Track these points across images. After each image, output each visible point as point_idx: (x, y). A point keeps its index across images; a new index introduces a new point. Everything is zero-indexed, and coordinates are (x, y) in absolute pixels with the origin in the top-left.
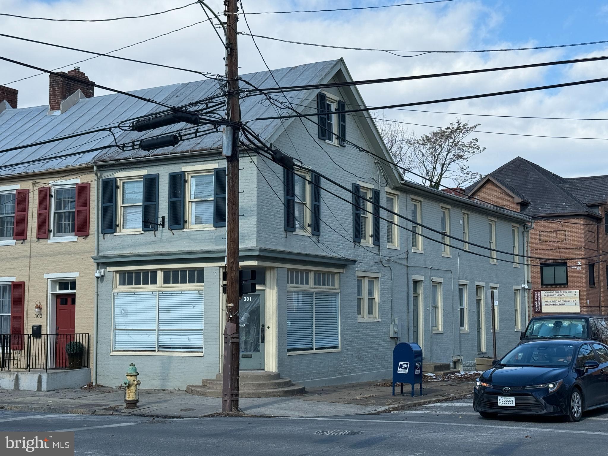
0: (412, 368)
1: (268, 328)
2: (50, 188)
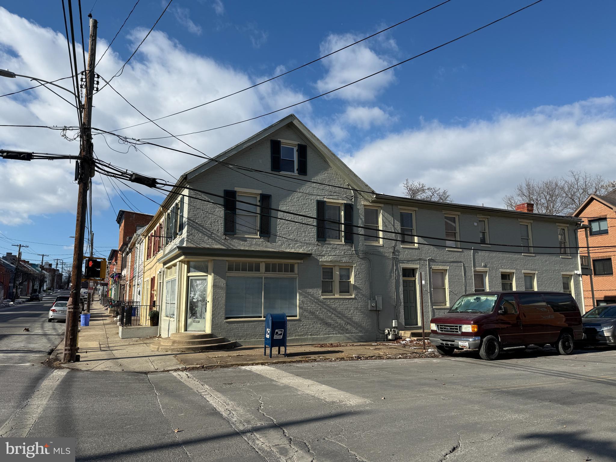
1: (208, 302)
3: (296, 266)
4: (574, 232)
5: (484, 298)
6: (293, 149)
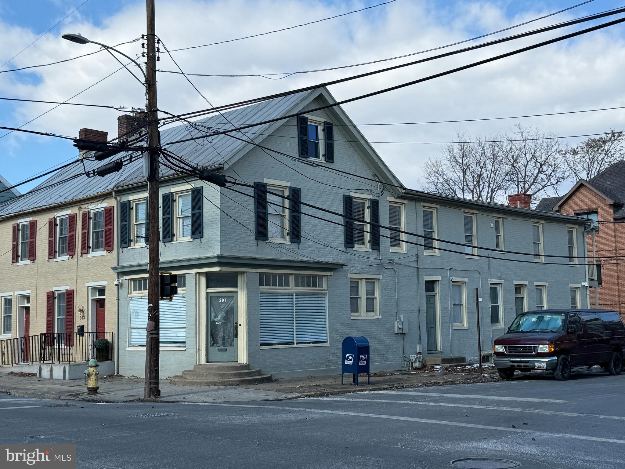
0: (357, 360)
1: (240, 325)
2: (89, 212)
3: (325, 279)
4: (582, 234)
5: (548, 316)
6: (317, 127)
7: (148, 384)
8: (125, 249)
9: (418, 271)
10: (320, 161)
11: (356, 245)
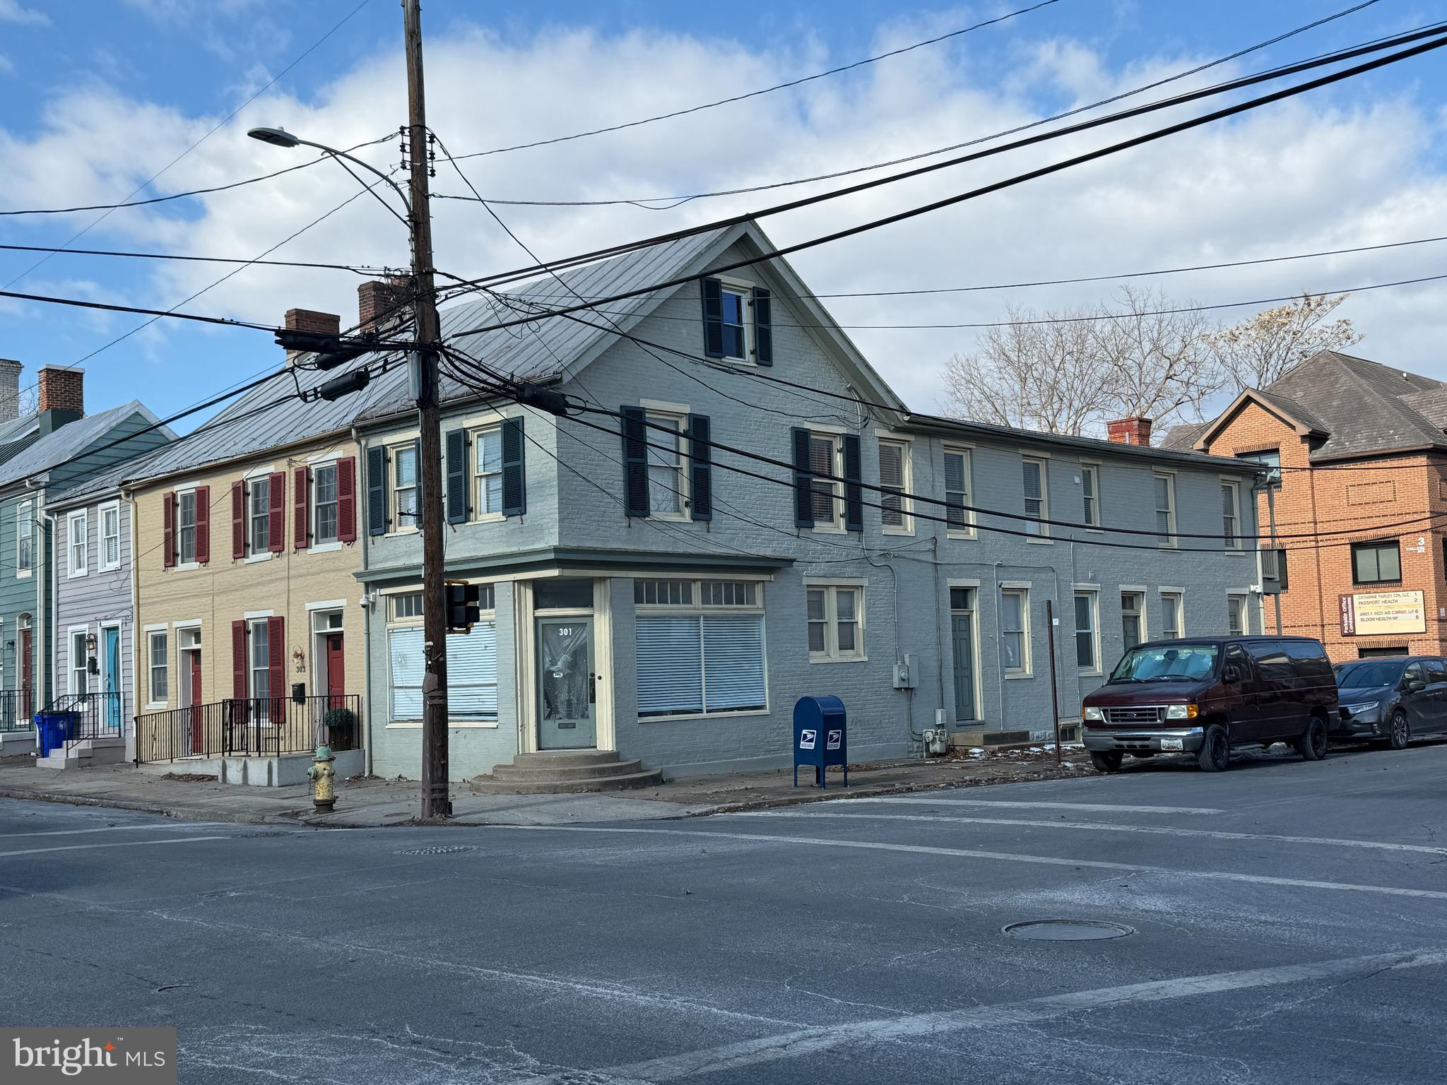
0: (822, 739)
1: (600, 678)
2: (308, 469)
3: (758, 589)
4: (1250, 494)
5: (1186, 651)
6: (738, 299)
7: (428, 790)
8: (379, 537)
9: (937, 570)
10: (746, 364)
11: (816, 523)
